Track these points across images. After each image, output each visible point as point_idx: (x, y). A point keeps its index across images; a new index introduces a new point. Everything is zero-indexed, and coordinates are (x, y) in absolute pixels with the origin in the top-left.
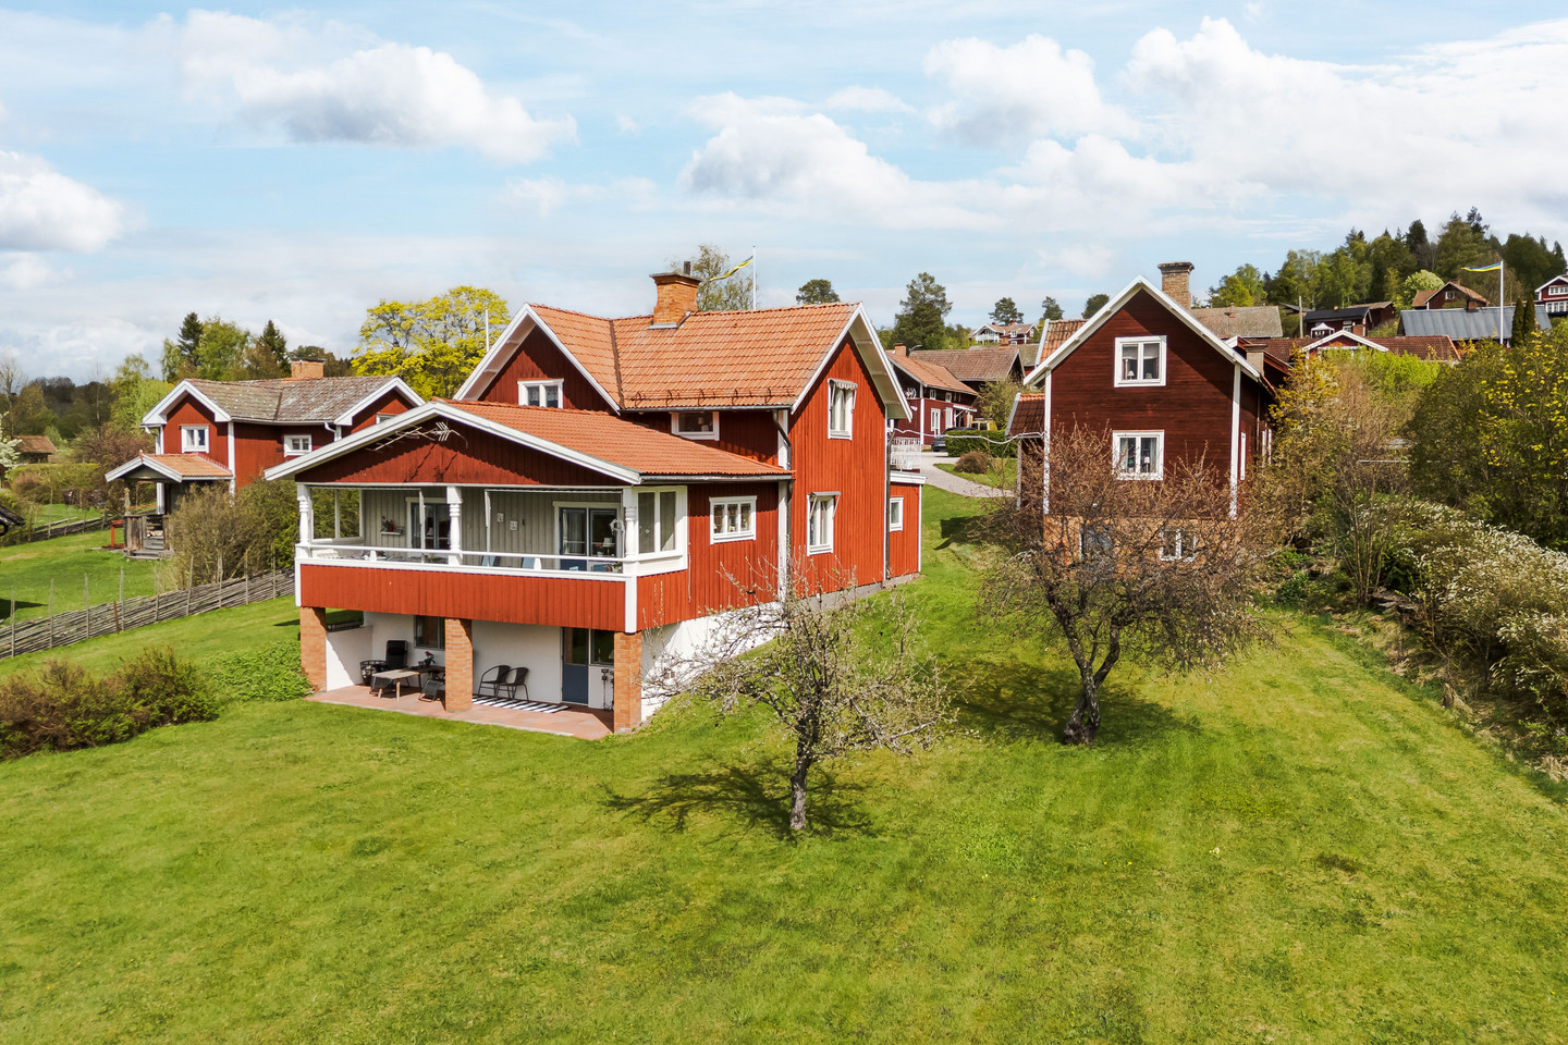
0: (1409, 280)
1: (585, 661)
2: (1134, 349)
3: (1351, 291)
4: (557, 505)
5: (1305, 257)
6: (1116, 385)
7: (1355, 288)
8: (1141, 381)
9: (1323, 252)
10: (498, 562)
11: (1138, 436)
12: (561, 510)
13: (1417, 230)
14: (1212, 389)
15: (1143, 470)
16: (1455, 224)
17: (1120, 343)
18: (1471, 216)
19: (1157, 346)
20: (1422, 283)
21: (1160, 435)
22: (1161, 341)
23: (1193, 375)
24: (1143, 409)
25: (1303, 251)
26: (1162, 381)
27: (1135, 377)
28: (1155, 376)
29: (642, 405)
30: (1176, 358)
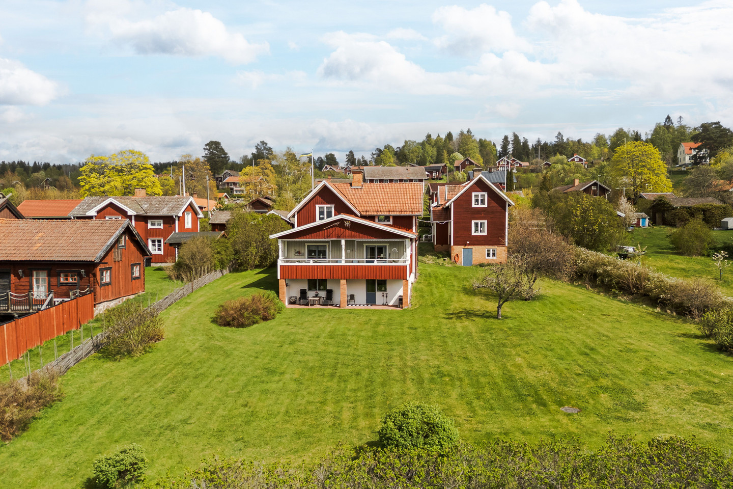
0: (452, 156)
1: (375, 291)
2: (478, 196)
3: (430, 158)
4: (365, 245)
5: (411, 143)
6: (473, 207)
7: (431, 157)
8: (480, 206)
9: (417, 142)
10: (358, 262)
11: (479, 222)
12: (366, 246)
13: (449, 136)
14: (500, 208)
15: (481, 232)
16: (462, 134)
17: (474, 194)
18: (468, 131)
19: (484, 195)
20: (456, 157)
21: (486, 222)
22: (486, 194)
23: (494, 204)
24: (481, 214)
25: (410, 141)
26: (486, 206)
27: (478, 204)
28: (484, 204)
29: (368, 213)
30: (490, 199)
